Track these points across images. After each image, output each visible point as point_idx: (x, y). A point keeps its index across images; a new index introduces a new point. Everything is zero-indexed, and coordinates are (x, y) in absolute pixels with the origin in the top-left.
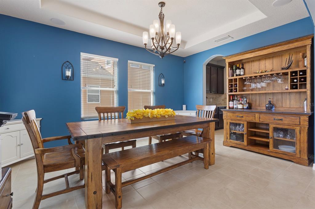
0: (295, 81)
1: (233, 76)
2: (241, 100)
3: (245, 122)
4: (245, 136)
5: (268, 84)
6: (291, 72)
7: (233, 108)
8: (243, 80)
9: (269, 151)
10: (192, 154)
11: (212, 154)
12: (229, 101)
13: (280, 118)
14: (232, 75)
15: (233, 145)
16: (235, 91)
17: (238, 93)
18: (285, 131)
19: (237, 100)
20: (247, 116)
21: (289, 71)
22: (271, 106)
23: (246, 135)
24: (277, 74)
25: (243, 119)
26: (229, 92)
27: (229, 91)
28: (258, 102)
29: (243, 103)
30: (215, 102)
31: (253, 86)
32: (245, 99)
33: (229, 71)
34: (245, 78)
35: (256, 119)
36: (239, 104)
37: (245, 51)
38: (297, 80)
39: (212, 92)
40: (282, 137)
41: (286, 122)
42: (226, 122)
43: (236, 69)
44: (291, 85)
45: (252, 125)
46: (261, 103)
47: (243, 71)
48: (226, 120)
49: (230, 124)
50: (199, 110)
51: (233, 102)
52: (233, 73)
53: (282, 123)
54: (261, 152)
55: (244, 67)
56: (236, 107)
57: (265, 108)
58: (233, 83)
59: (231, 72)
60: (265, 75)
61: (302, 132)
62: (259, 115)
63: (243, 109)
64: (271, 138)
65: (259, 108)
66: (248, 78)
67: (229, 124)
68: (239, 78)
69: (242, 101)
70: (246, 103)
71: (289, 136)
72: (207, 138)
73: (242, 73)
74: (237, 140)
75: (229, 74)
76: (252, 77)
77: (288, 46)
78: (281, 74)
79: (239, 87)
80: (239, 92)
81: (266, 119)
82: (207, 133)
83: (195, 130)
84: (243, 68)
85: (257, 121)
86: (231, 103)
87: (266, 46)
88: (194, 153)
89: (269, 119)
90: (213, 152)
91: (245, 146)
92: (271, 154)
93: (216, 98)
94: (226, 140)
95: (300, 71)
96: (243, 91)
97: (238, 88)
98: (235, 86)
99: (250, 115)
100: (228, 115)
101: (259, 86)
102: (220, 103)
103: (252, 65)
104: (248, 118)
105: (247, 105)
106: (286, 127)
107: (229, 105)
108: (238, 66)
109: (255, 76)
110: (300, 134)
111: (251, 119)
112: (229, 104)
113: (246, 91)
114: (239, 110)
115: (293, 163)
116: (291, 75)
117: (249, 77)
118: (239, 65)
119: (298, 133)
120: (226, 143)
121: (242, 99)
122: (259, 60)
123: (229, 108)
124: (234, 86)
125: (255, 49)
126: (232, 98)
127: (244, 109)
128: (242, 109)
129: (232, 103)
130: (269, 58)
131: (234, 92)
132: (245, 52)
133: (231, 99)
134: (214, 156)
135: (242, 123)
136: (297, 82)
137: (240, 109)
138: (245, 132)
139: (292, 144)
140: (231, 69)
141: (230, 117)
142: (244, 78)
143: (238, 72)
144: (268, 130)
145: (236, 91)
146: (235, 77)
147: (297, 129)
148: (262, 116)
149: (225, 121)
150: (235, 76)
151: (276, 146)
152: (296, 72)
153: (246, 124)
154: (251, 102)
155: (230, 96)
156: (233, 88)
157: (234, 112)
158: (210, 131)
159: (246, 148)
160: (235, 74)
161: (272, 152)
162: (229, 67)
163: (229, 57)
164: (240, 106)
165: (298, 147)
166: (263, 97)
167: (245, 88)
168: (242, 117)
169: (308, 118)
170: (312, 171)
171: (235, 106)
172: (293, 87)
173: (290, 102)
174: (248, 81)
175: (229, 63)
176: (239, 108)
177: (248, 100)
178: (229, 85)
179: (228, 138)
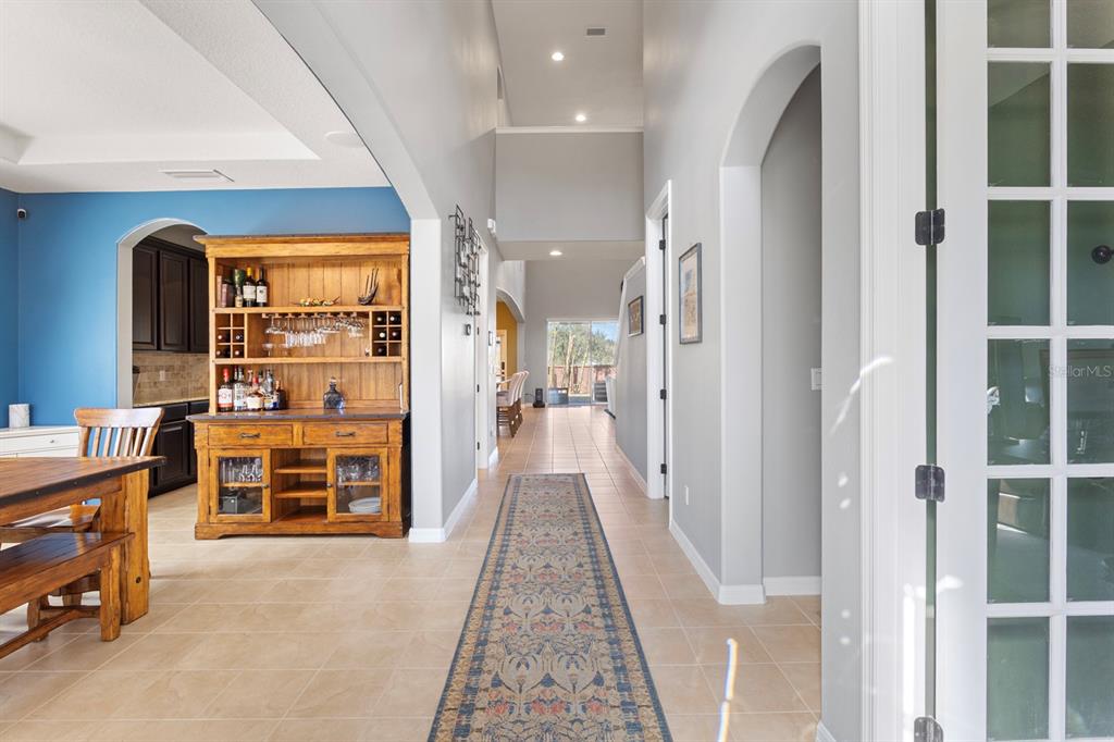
0: (382, 335)
1: (231, 304)
2: (257, 381)
3: (265, 451)
4: (266, 494)
5: (330, 338)
6: (373, 313)
7: (231, 409)
8: (261, 323)
9: (326, 521)
10: (45, 606)
11: (138, 580)
12: (218, 388)
13: (350, 429)
14: (227, 301)
15: (230, 530)
16: (237, 353)
17: (246, 360)
18: (363, 462)
19: (244, 383)
20: (271, 433)
21: (370, 309)
22: (335, 398)
23: (269, 489)
24: (348, 314)
25: (260, 441)
26: (217, 357)
27: (219, 353)
28: (305, 388)
29: (262, 390)
30: (179, 382)
31: (291, 340)
32: (270, 380)
33: (219, 286)
34: (267, 314)
35: (296, 436)
36: (250, 395)
37: (267, 233)
38: (385, 332)
39: (163, 347)
40: (356, 480)
41: (361, 440)
42: (206, 458)
43: (242, 283)
44: (374, 344)
45: (288, 457)
46: (312, 390)
47: (265, 291)
48: (205, 451)
49: (220, 463)
50: (90, 429)
51: (232, 388)
52: (232, 295)
53: (354, 442)
54: (308, 529)
55: (269, 280)
56: (241, 405)
57: (321, 404)
58: (231, 328)
59: (225, 290)
60: (319, 313)
61: (391, 460)
62: (301, 427)
63: (262, 412)
64: (331, 486)
65: (307, 404)
66: (277, 316)
67: (214, 463)
68: (249, 314)
69: (260, 384)
70: (272, 393)
71: (369, 473)
72: (113, 532)
73: (261, 299)
74: (241, 510)
75: (219, 298)
76: (287, 314)
77: (367, 245)
78: (355, 315)
79: (248, 342)
80: (248, 357)
81: (319, 436)
82: (115, 511)
83: (68, 507)
84: (264, 282)
85: (297, 443)
86: (224, 391)
87: (322, 235)
88: (55, 601)
89: (326, 436)
90: (138, 575)
91: (266, 524)
92: (332, 530)
93: (183, 368)
94: (204, 519)
95: (392, 313)
96: (265, 354)
97: (245, 344)
98: (238, 338)
99: (278, 428)
100: (212, 432)
101: (307, 340)
102: (199, 385)
103: (291, 276)
104: (272, 437)
105: (275, 397)
106: (361, 452)
107: (217, 400)
108: (249, 274)
109: (293, 314)
110: (388, 464)
111: (280, 439)
112: (217, 396)
113: (272, 356)
114: (250, 414)
115: (375, 539)
116: (375, 322)
117: (280, 314)
118: (254, 272)
119: (385, 464)
120: (206, 530)
121: (260, 380)
122: (309, 266)
123: (219, 409)
124: (234, 337)
125: (293, 236)
126: (228, 377)
127: (265, 409)
128: (259, 410)
129: (229, 391)
130: (333, 266)
131: (235, 356)
132: (267, 236)
133: (226, 379)
134: (147, 585)
135: (256, 453)
136: (385, 339)
137: (254, 410)
138: (266, 482)
139: (374, 491)
140: (224, 282)
141: (220, 440)
142: (264, 316)
143: (249, 292)
144: (323, 464)
145: (242, 355)
146: (238, 309)
147: (383, 452)
148: (309, 428)
149: (201, 457)
150: (238, 304)
151: (343, 505)
152: (382, 314)
153: (269, 458)
154: (285, 386)
155: (220, 369)
156: (232, 343)
157: (230, 424)
158: (127, 504)
159: (270, 529)
160: (238, 298)
161: (332, 523)
162: (217, 274)
163: (218, 241)
164: (254, 403)
165: (386, 498)
166: (318, 374)
167: (269, 346)
168: (257, 436)
169: (401, 426)
170: (406, 545)
171: (237, 404)
172: (379, 350)
173: (376, 385)
174: (276, 326)
175: (219, 261)
176: (250, 407)
177: (277, 383)
178: (218, 332)
179: (214, 509)
